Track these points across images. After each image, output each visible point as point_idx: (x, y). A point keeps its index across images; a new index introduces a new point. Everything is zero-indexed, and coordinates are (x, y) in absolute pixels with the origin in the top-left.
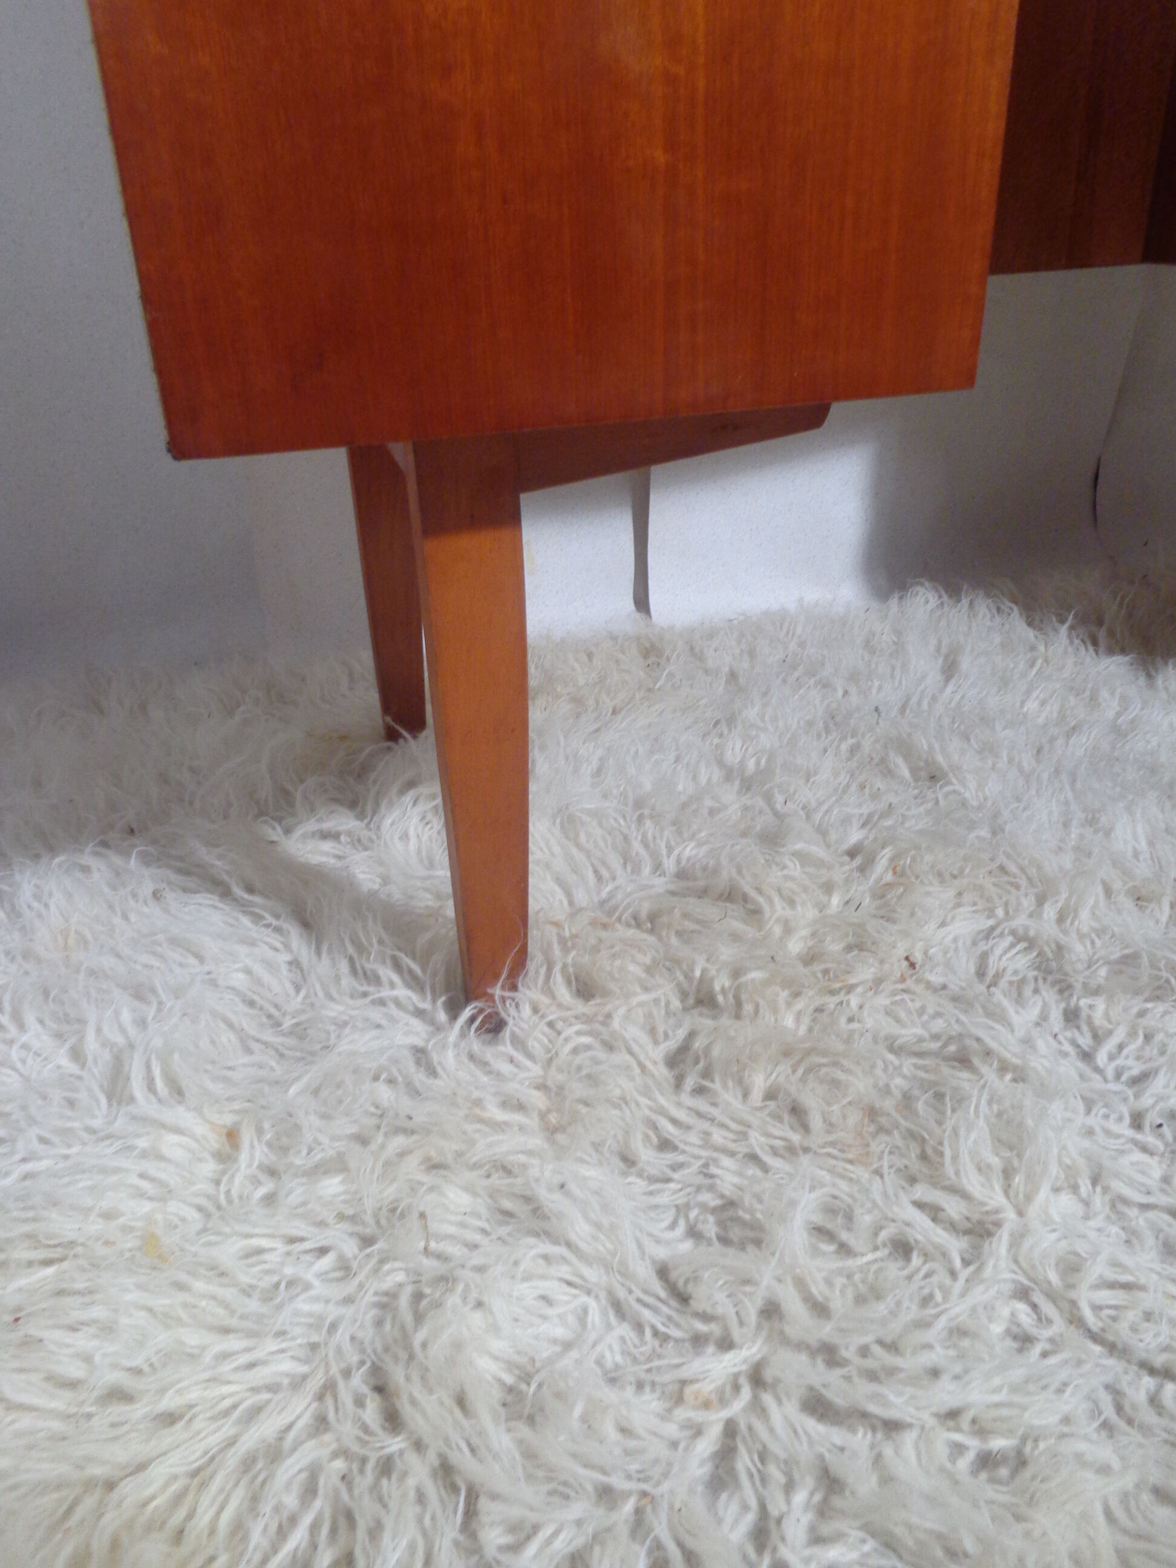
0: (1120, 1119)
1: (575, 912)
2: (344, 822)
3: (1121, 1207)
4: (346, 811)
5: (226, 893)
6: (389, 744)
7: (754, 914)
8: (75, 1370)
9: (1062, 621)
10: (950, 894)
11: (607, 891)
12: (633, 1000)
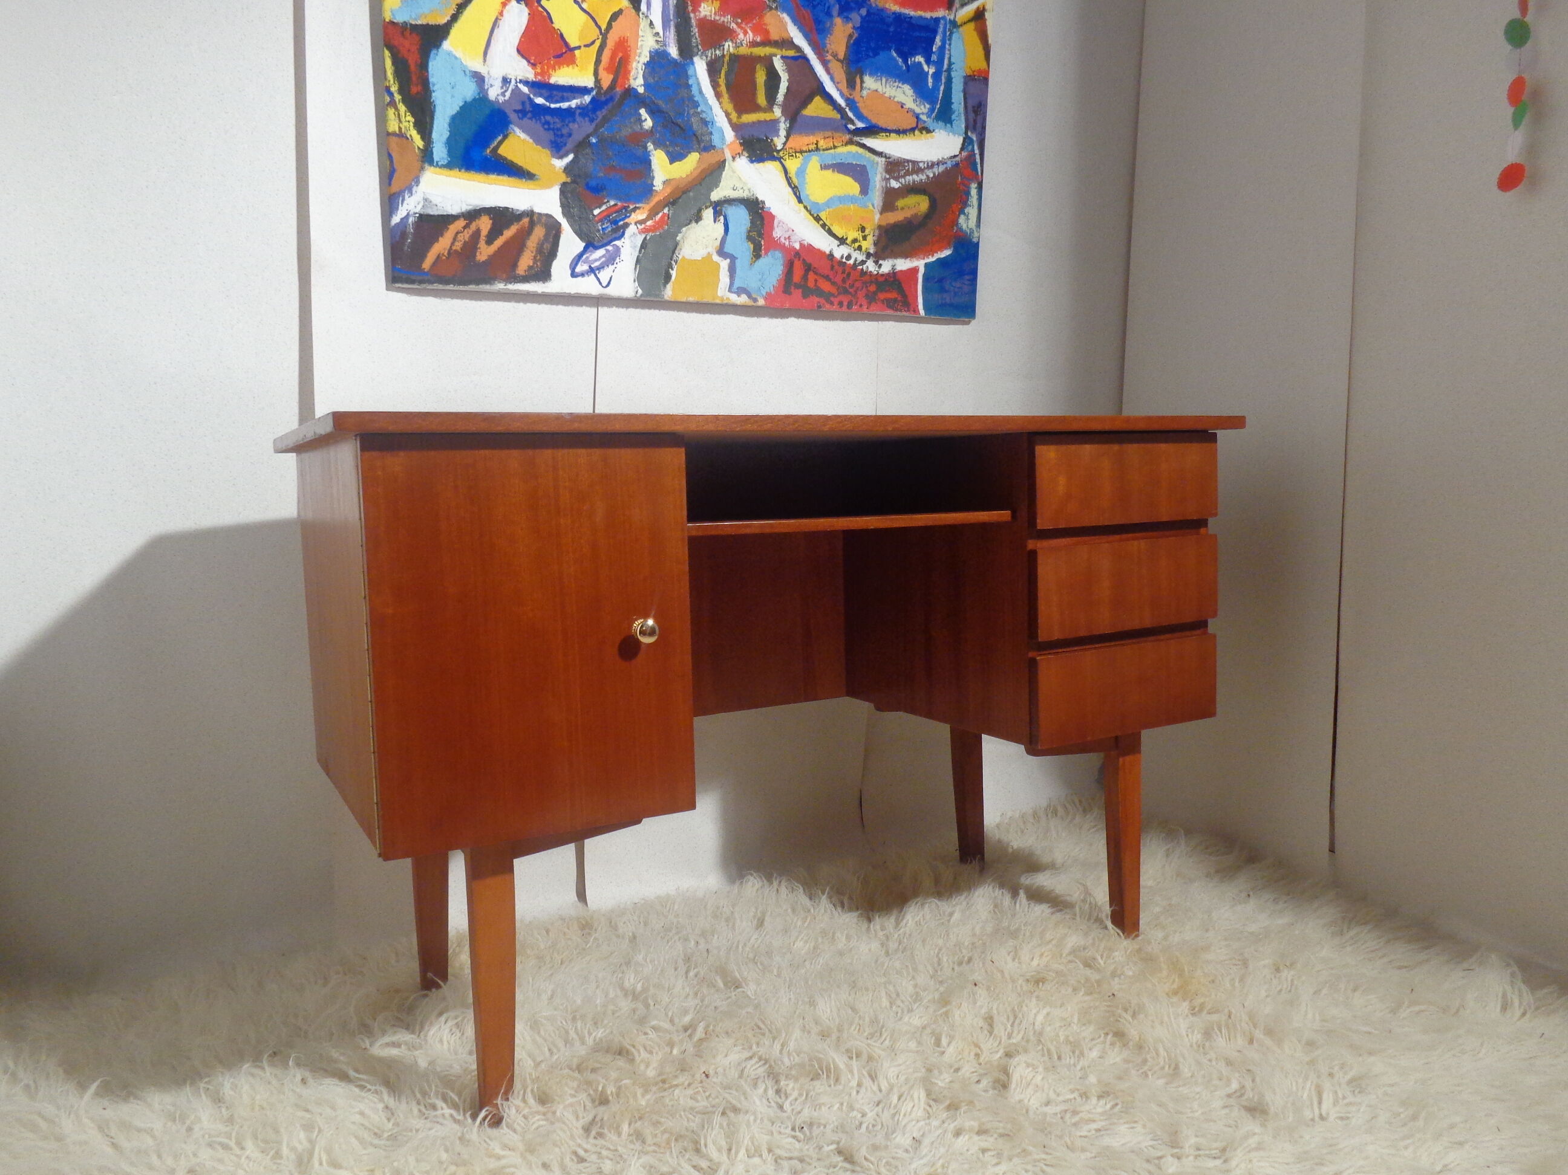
0: (786, 1128)
1: (537, 1064)
2: (403, 1036)
3: (780, 1161)
4: (404, 1030)
5: (344, 1077)
6: (425, 992)
7: (632, 1061)
9: (823, 893)
10: (731, 1041)
11: (556, 1057)
12: (567, 1102)
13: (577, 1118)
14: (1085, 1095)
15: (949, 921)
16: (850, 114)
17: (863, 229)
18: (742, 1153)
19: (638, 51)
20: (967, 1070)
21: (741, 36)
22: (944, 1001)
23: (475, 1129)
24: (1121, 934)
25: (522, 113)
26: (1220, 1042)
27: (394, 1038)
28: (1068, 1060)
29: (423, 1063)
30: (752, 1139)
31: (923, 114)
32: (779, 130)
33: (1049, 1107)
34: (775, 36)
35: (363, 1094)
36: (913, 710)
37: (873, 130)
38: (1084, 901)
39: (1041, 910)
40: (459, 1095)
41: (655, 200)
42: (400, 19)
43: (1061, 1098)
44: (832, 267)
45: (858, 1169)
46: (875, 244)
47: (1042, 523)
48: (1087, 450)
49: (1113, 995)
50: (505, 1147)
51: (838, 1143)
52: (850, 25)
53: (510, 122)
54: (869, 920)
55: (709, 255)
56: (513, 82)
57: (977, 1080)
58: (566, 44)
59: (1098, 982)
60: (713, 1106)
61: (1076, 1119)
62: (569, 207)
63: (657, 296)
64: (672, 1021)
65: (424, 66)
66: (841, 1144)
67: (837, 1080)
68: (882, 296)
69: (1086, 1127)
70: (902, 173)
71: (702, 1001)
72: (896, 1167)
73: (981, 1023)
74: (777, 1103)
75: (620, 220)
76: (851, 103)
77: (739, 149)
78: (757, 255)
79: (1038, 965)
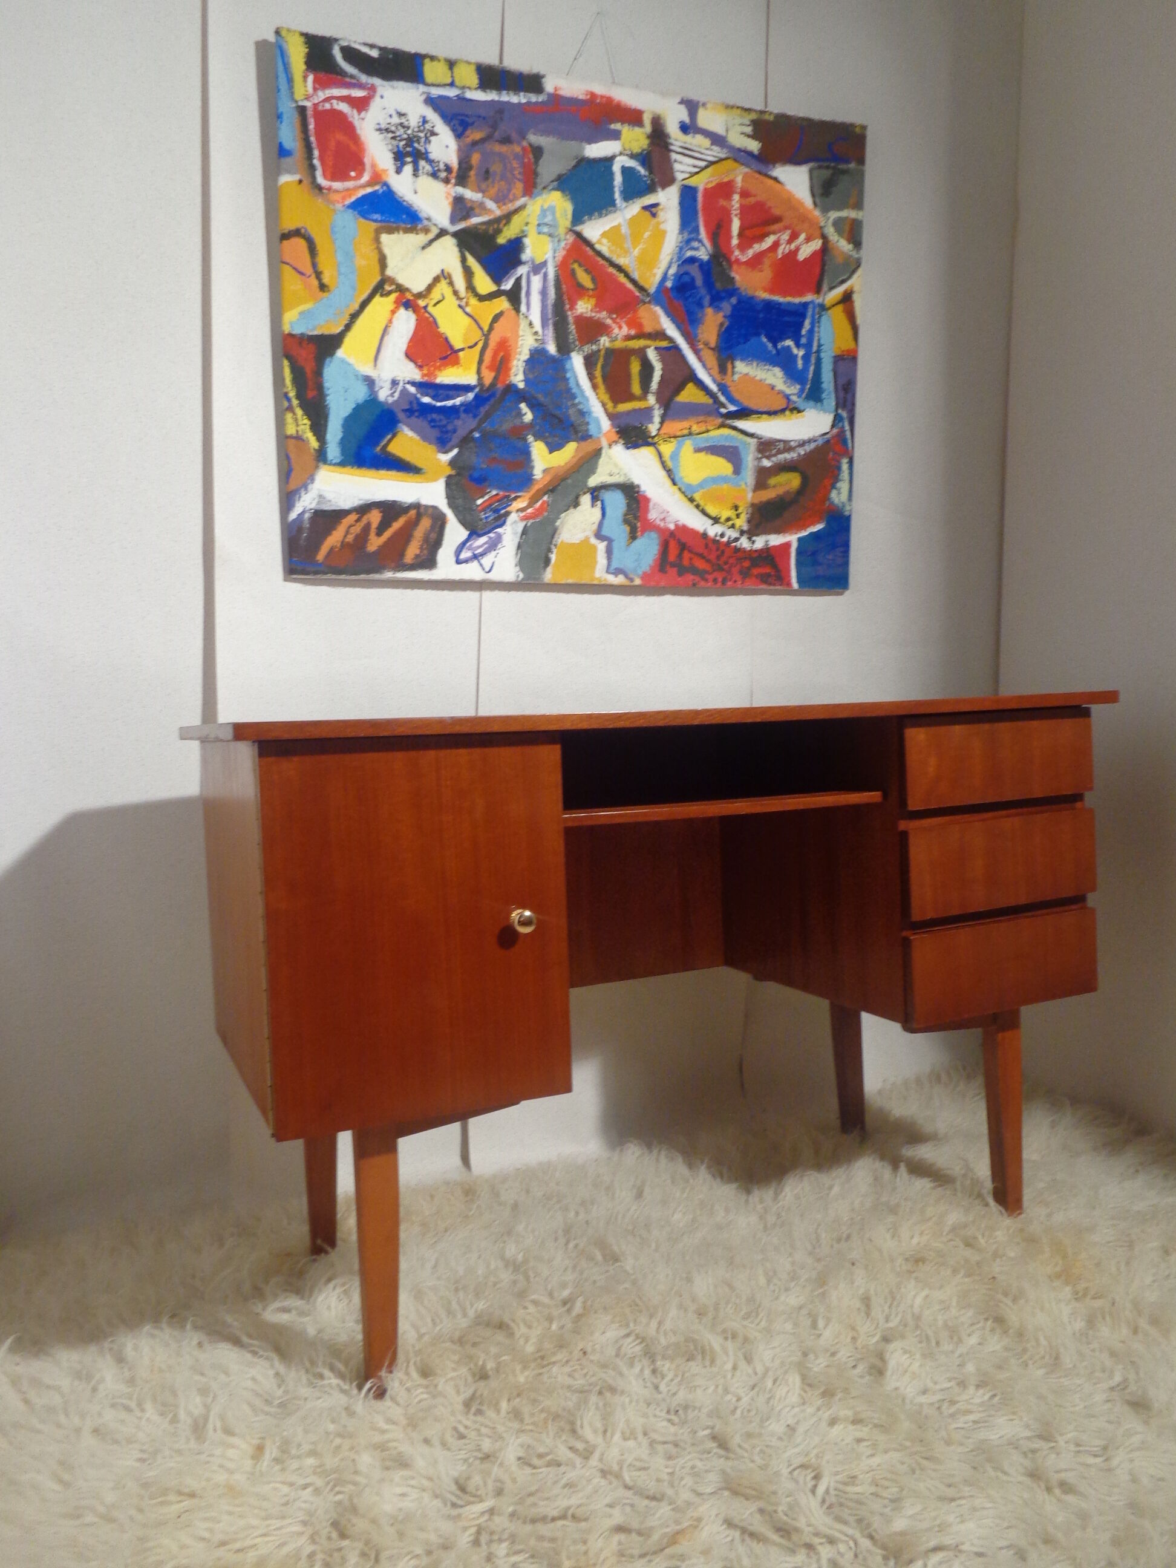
0: (661, 1410)
1: (421, 1337)
2: (294, 1302)
3: (655, 1445)
4: (294, 1295)
5: (237, 1342)
6: (314, 1257)
7: (511, 1335)
8: (206, 1535)
9: (702, 1162)
10: (609, 1318)
11: (438, 1328)
12: (449, 1376)
13: (458, 1392)
14: (962, 1384)
15: (828, 1194)
16: (722, 399)
17: (736, 508)
18: (617, 1437)
19: (519, 350)
20: (844, 1354)
21: (616, 331)
22: (821, 1281)
23: (361, 1402)
24: (1003, 1211)
25: (410, 412)
26: (1105, 1331)
27: (286, 1303)
28: (946, 1347)
29: (311, 1331)
30: (628, 1421)
31: (794, 394)
32: (652, 417)
33: (926, 1396)
34: (648, 328)
35: (255, 1360)
36: (789, 982)
37: (744, 413)
38: (964, 1176)
39: (922, 1184)
40: (346, 1365)
41: (535, 488)
42: (298, 330)
43: (938, 1387)
44: (707, 546)
45: (731, 1455)
46: (749, 521)
47: (913, 805)
48: (958, 730)
49: (994, 1278)
50: (389, 1421)
51: (713, 1428)
52: (721, 314)
53: (398, 422)
54: (748, 1192)
55: (587, 539)
56: (401, 384)
57: (852, 1365)
58: (451, 347)
59: (978, 1263)
60: (590, 1385)
61: (952, 1410)
62: (454, 498)
63: (535, 579)
64: (551, 1295)
65: (319, 373)
66: (716, 1429)
67: (713, 1361)
68: (755, 571)
69: (963, 1419)
70: (774, 452)
71: (581, 1273)
72: (770, 1455)
73: (858, 1304)
74: (653, 1383)
75: (503, 508)
76: (723, 388)
77: (615, 437)
78: (633, 537)
79: (919, 1243)
